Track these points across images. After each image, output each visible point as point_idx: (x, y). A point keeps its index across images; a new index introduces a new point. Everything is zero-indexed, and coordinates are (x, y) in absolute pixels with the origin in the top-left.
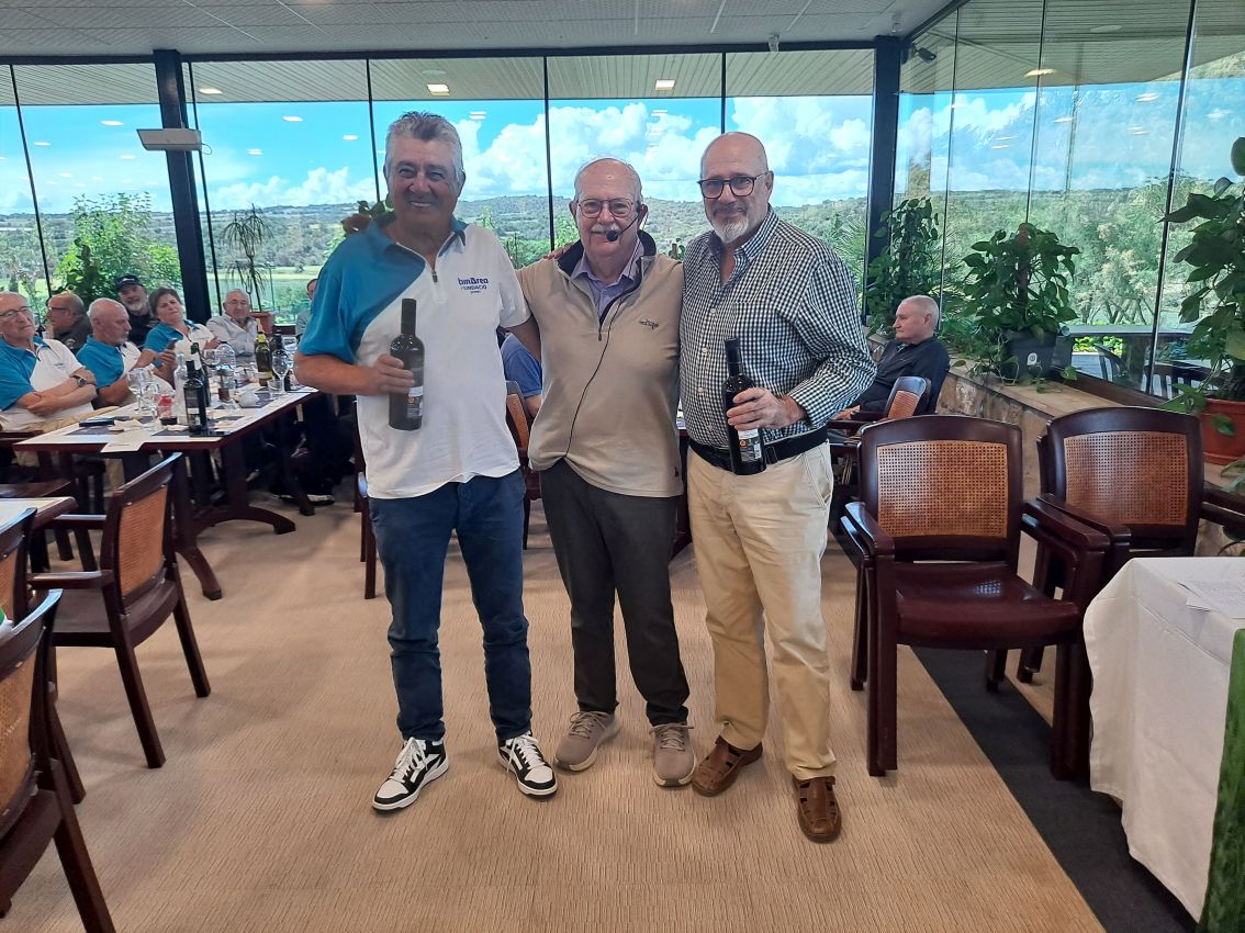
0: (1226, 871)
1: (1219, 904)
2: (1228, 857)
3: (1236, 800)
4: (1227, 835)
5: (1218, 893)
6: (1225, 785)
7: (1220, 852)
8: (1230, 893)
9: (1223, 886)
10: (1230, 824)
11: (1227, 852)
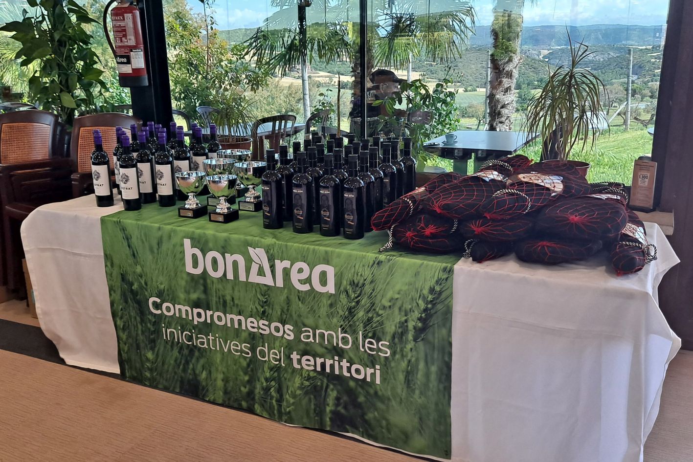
0: (124, 329)
1: (124, 345)
2: (124, 322)
3: (121, 295)
4: (120, 314)
5: (123, 341)
6: (112, 292)
7: (119, 322)
8: (129, 336)
9: (124, 336)
10: (121, 307)
11: (122, 320)
